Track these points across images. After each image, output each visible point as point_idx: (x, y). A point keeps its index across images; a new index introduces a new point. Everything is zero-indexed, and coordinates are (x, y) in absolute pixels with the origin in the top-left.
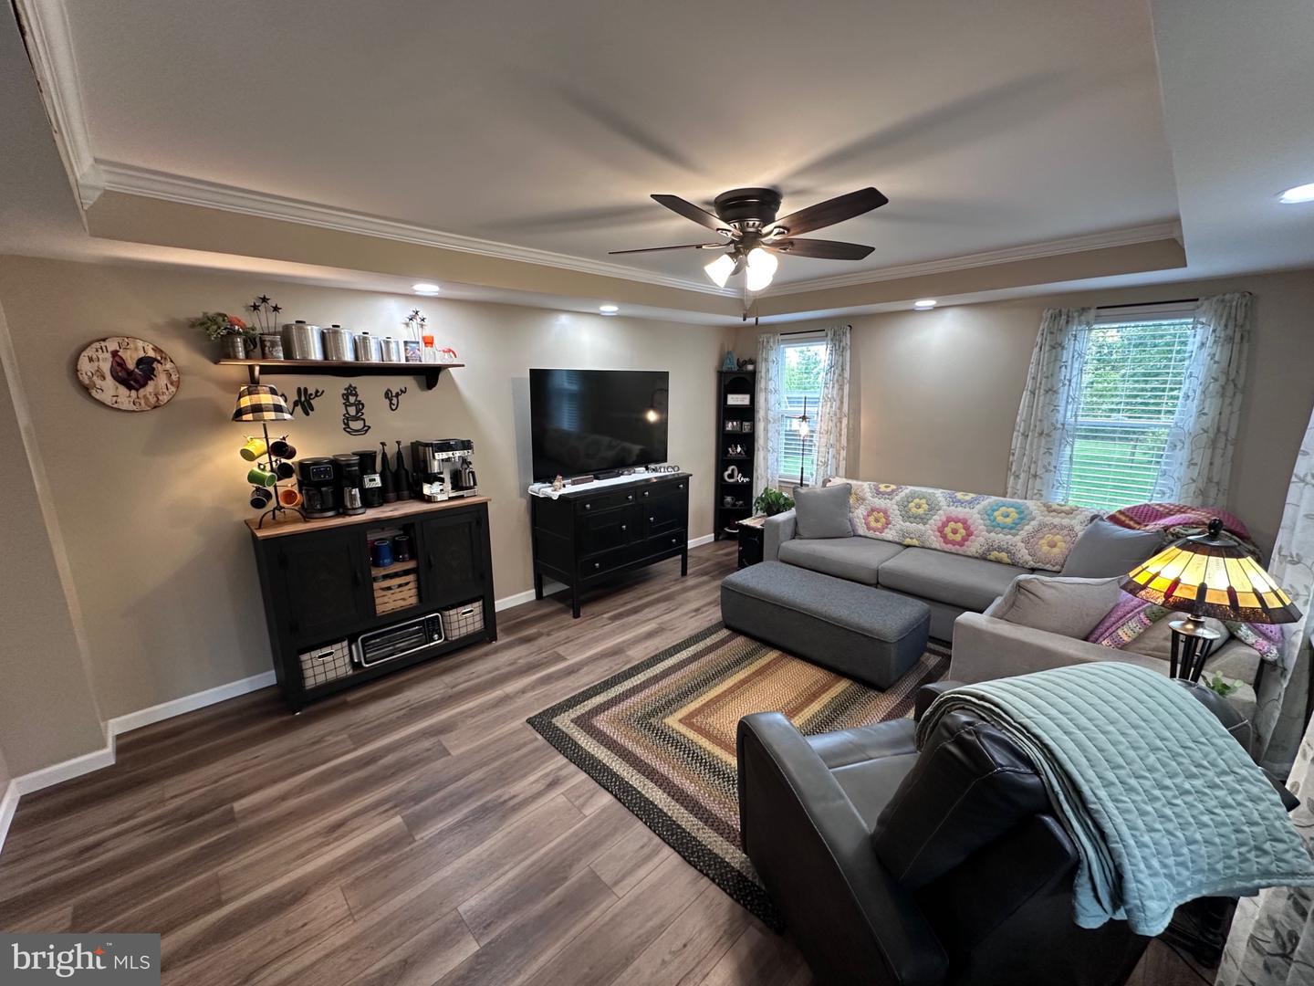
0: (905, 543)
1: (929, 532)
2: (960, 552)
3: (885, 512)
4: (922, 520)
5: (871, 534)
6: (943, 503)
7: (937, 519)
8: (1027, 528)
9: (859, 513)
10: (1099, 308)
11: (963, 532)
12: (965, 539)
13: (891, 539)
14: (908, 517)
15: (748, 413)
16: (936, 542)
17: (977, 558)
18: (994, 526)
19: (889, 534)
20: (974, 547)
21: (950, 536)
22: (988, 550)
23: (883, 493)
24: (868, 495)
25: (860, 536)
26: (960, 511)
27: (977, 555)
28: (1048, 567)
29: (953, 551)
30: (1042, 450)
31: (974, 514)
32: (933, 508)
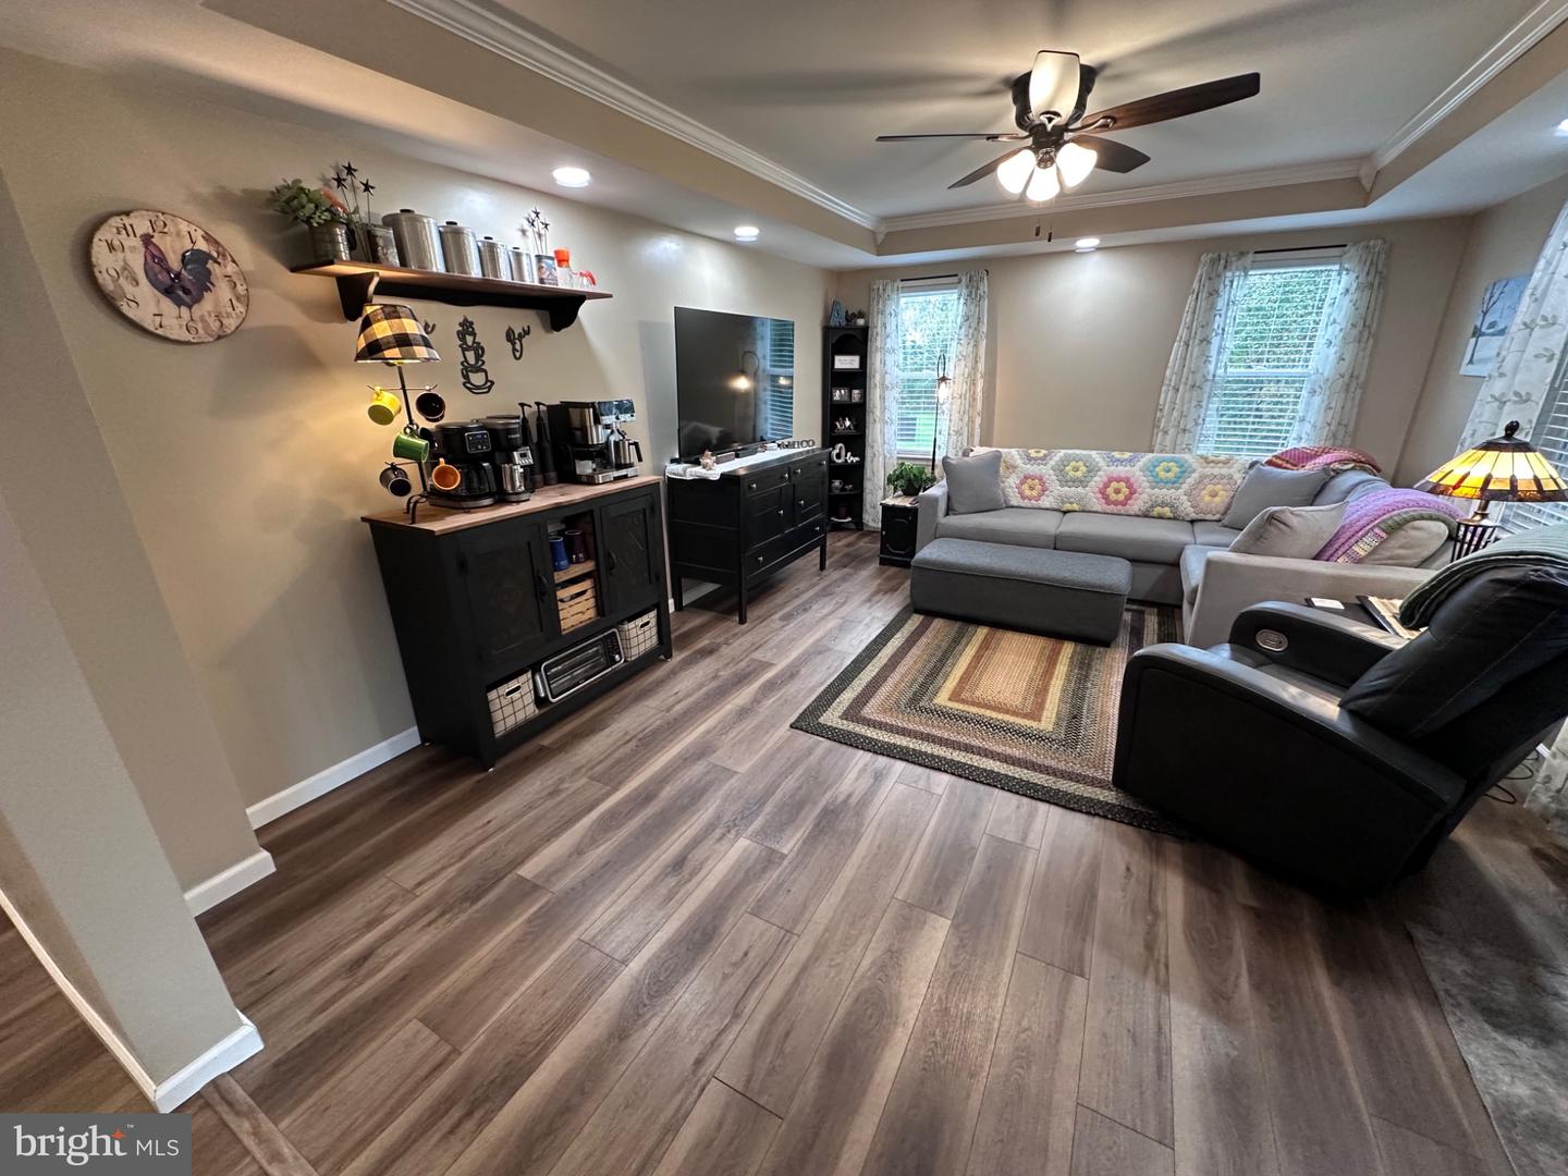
0: (1064, 509)
1: (1090, 495)
2: (1123, 512)
3: (1041, 479)
4: (1082, 482)
5: (1026, 503)
6: (1102, 464)
7: (1097, 481)
8: (1189, 480)
9: (1011, 482)
10: (1256, 253)
11: (1125, 491)
12: (1128, 498)
13: (1048, 506)
14: (1065, 481)
15: (858, 379)
16: (1097, 504)
17: (1138, 516)
18: (1157, 482)
19: (1046, 502)
20: (1137, 505)
21: (1113, 497)
22: (1152, 507)
23: (1036, 459)
24: (1019, 462)
25: (1013, 507)
26: (1121, 470)
27: (1140, 513)
28: (1209, 517)
29: (1115, 511)
30: (1194, 403)
31: (1135, 471)
32: (1092, 470)
